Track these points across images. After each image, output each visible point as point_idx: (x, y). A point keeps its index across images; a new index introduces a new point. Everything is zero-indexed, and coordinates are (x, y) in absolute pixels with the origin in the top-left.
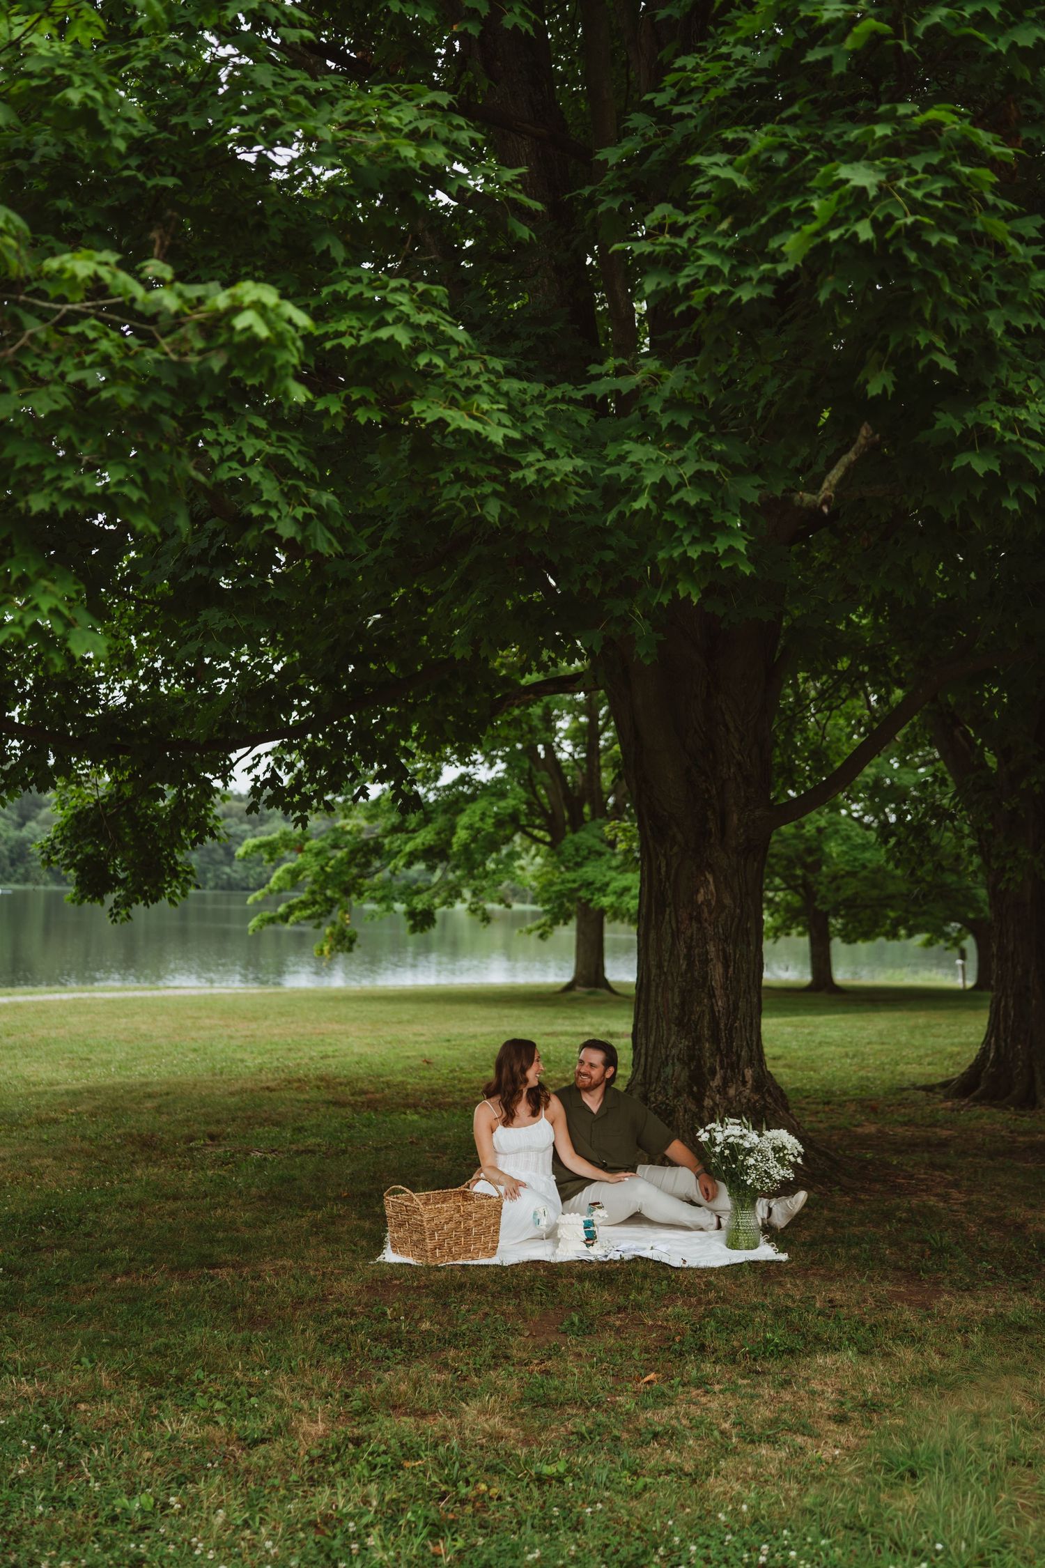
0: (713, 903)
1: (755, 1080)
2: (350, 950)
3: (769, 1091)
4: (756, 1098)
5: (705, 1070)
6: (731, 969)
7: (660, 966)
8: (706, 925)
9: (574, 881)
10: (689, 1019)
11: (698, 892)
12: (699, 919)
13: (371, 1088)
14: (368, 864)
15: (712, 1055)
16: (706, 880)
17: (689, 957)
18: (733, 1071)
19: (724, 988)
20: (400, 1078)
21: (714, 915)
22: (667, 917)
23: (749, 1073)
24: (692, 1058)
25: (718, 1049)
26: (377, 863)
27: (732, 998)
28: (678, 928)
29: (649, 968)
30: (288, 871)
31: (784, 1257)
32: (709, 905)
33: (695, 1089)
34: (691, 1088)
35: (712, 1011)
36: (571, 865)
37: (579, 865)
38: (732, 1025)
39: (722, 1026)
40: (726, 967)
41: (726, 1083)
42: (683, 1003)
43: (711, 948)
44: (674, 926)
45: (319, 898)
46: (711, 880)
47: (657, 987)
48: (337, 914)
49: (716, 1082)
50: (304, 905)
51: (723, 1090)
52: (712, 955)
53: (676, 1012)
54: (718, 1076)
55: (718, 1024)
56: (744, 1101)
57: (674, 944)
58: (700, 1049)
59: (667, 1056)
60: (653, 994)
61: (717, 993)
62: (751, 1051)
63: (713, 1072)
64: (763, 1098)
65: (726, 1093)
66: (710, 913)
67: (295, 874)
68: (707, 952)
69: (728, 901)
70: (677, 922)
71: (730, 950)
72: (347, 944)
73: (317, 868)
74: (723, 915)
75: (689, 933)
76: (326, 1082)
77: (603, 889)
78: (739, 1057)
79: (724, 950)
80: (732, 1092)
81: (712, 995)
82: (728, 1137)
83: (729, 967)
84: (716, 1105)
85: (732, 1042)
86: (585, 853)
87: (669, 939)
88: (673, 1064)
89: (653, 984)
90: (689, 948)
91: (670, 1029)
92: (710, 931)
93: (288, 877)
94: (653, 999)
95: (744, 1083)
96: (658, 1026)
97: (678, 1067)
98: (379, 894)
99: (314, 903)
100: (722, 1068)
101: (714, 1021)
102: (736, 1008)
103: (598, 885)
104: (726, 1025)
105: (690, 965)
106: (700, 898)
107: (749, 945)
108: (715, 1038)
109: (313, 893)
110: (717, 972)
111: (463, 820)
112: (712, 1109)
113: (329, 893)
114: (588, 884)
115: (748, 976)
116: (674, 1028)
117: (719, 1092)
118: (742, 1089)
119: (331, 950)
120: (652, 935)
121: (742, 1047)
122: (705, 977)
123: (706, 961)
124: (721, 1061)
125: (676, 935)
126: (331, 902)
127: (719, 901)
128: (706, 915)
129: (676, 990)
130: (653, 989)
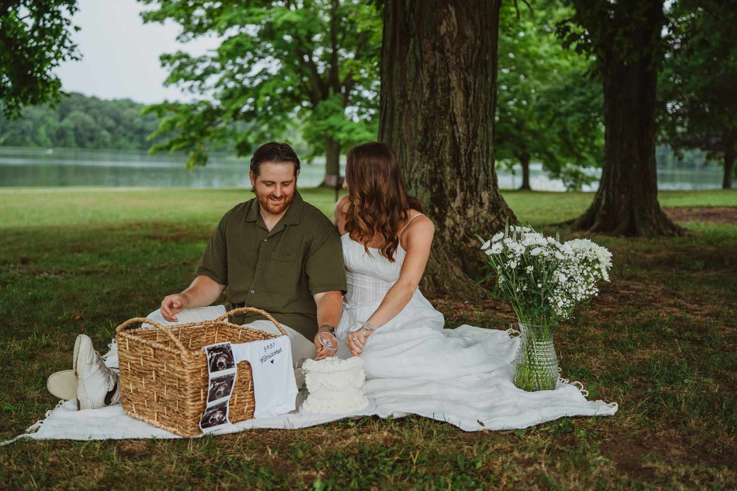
0: (455, 35)
1: (491, 202)
2: (204, 164)
3: (502, 212)
4: (492, 218)
5: (447, 192)
6: (471, 98)
7: (404, 96)
8: (449, 54)
9: (324, 125)
10: (432, 145)
11: (440, 23)
12: (442, 51)
13: (184, 228)
14: (213, 119)
15: (453, 178)
16: (449, 12)
17: (432, 86)
18: (471, 193)
19: (465, 115)
20: (209, 223)
21: (455, 46)
22: (411, 47)
23: (485, 196)
24: (435, 181)
25: (459, 173)
26: (219, 119)
27: (472, 125)
28: (422, 57)
29: (393, 100)
30: (169, 122)
31: (609, 409)
32: (451, 37)
33: (437, 210)
34: (433, 209)
35: (453, 137)
36: (322, 117)
37: (327, 117)
38: (471, 151)
39: (462, 152)
40: (467, 96)
41: (465, 204)
42: (426, 130)
43: (453, 77)
44: (418, 54)
45: (187, 137)
46: (453, 13)
47: (401, 115)
48: (197, 146)
49: (457, 203)
50: (179, 141)
51: (462, 211)
52: (454, 83)
53: (419, 138)
54: (458, 198)
55: (458, 149)
56: (482, 221)
57: (417, 73)
58: (442, 173)
59: (410, 180)
60: (396, 122)
61: (458, 120)
62: (487, 176)
63: (454, 194)
64: (498, 218)
65: (466, 214)
66: (452, 45)
67: (173, 123)
68: (449, 81)
69: (469, 33)
70: (421, 51)
71: (470, 79)
72: (202, 161)
73: (185, 120)
74: (465, 46)
75: (432, 62)
76: (156, 225)
77: (340, 130)
78: (477, 180)
79: (465, 79)
80: (470, 213)
81: (453, 123)
82: (529, 248)
83: (469, 95)
84: (457, 224)
85: (471, 167)
86: (329, 110)
87: (413, 68)
88: (416, 187)
89: (397, 113)
90: (433, 77)
91: (413, 155)
92: (452, 60)
93: (169, 125)
94: (396, 127)
95: (482, 205)
96: (401, 153)
97: (421, 189)
98: (219, 134)
99: (184, 140)
100: (462, 190)
101: (455, 147)
102: (475, 135)
103: (337, 127)
104: (466, 150)
105: (433, 93)
106: (443, 29)
107: (487, 77)
108: (456, 163)
109: (183, 134)
110: (458, 100)
111: (263, 91)
112: (454, 228)
113: (193, 134)
114: (332, 127)
115: (485, 106)
116: (417, 154)
117: (459, 212)
118: (479, 210)
119: (194, 164)
120: (397, 66)
121: (480, 170)
122: (447, 104)
123: (448, 90)
124: (461, 184)
125: (419, 64)
126: (193, 140)
127: (461, 32)
128: (448, 45)
129: (420, 117)
130: (397, 118)
